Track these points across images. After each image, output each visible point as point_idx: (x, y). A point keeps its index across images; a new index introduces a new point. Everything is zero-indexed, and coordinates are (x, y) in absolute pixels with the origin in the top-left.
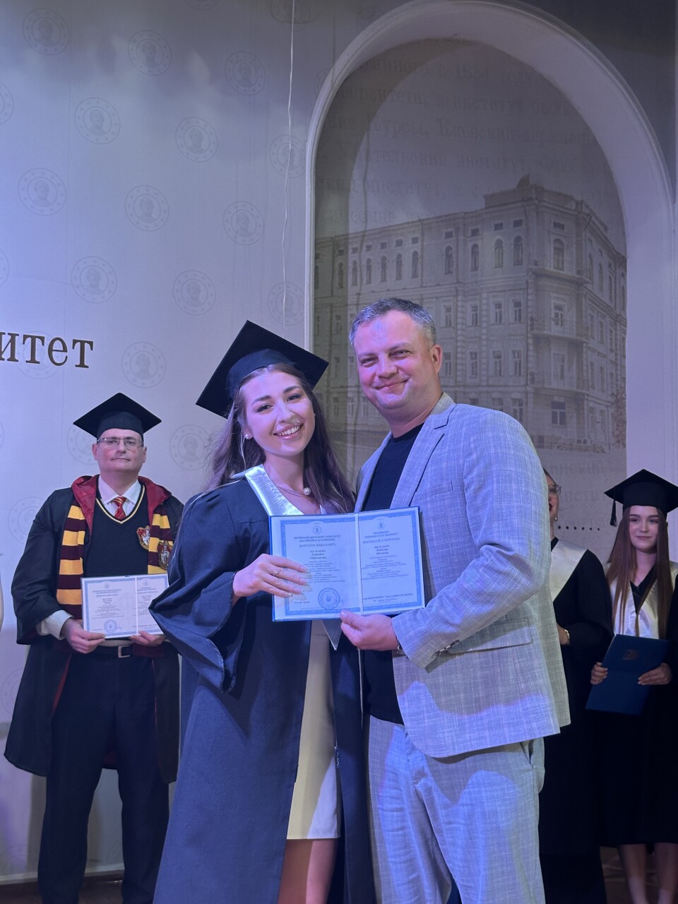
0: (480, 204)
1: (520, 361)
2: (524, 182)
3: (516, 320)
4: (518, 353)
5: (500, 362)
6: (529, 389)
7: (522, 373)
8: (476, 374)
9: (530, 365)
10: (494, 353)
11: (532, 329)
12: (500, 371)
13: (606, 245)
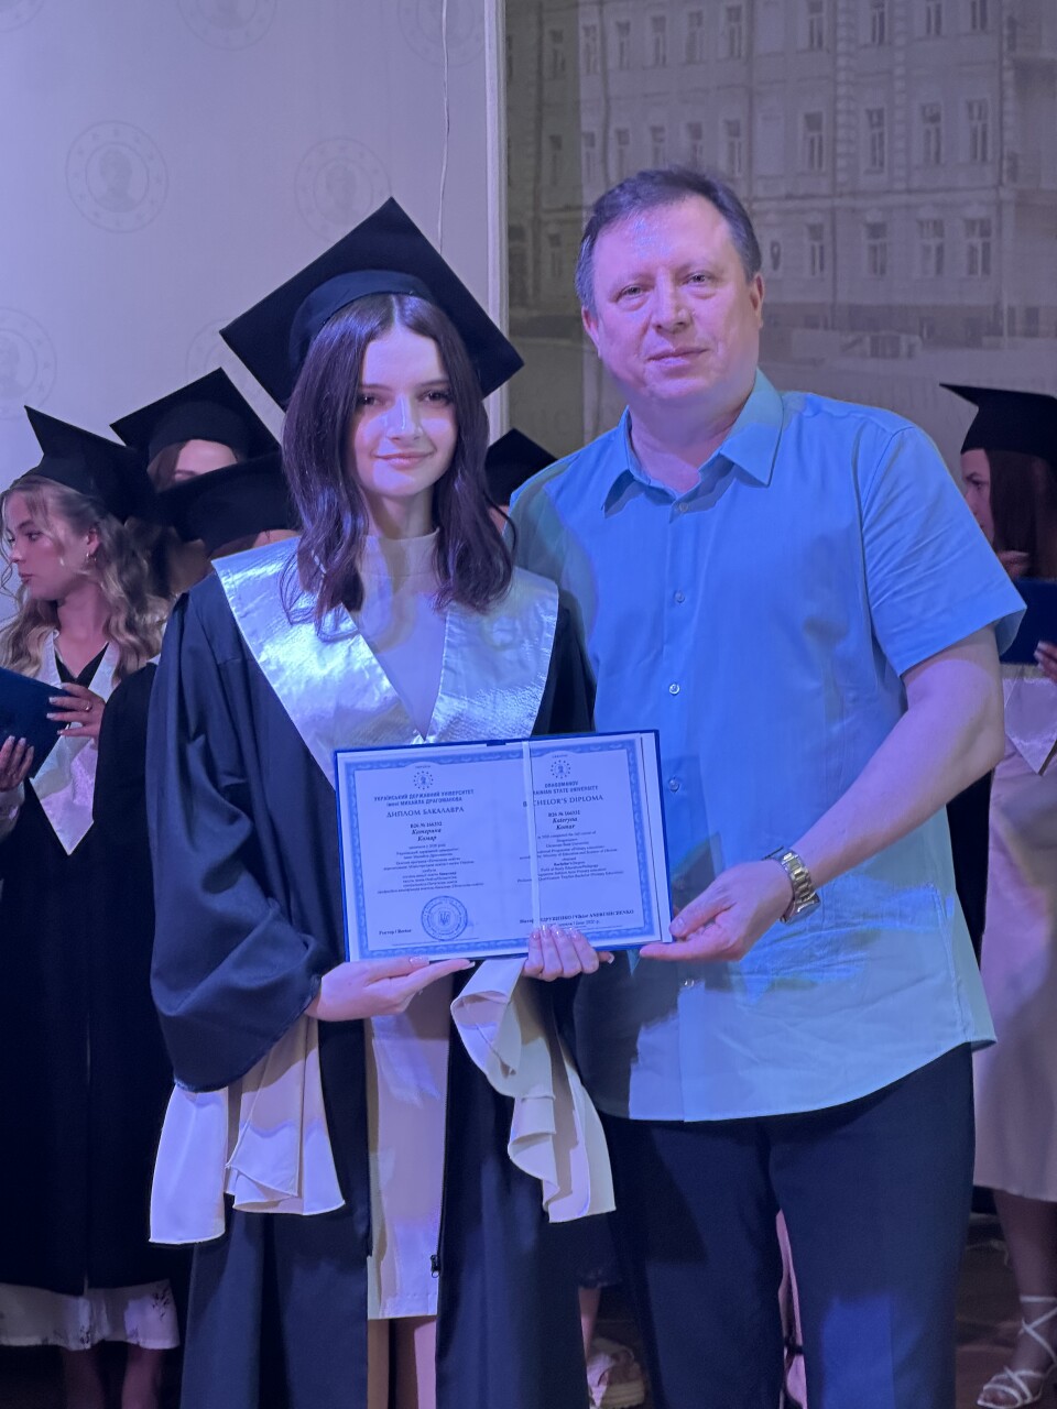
1: (985, 126)
3: (974, 26)
4: (980, 109)
5: (938, 131)
6: (1005, 194)
7: (990, 156)
8: (882, 164)
9: (1008, 136)
10: (923, 108)
11: (1012, 47)
12: (938, 153)
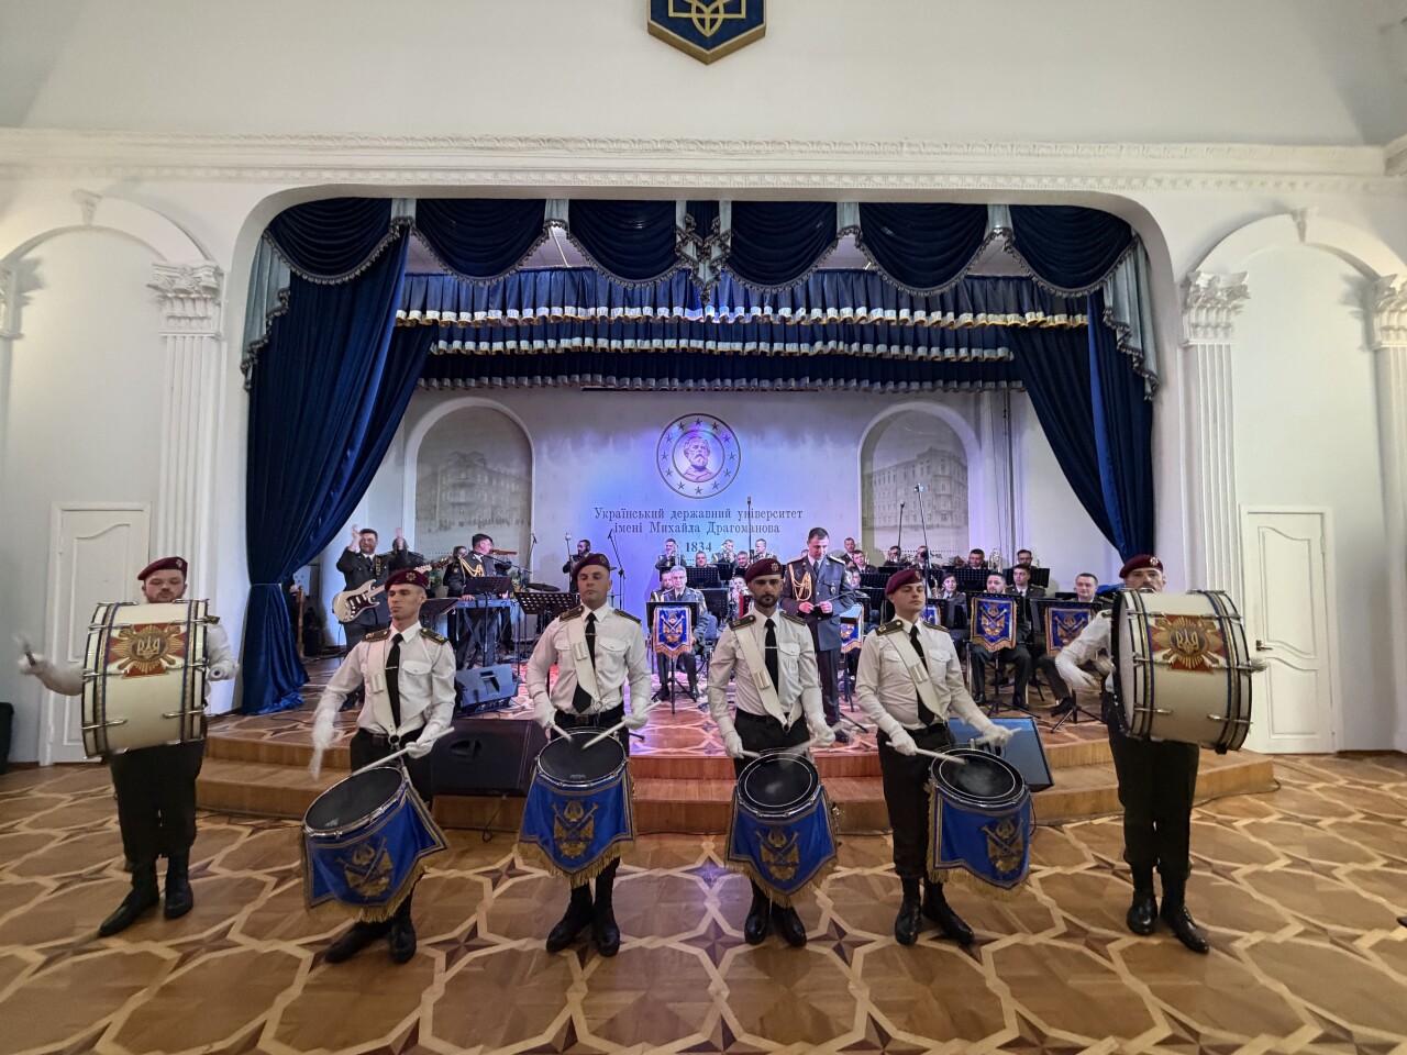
0: (915, 458)
2: (930, 449)
13: (961, 464)
